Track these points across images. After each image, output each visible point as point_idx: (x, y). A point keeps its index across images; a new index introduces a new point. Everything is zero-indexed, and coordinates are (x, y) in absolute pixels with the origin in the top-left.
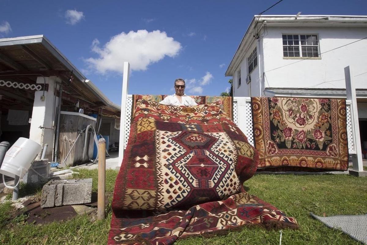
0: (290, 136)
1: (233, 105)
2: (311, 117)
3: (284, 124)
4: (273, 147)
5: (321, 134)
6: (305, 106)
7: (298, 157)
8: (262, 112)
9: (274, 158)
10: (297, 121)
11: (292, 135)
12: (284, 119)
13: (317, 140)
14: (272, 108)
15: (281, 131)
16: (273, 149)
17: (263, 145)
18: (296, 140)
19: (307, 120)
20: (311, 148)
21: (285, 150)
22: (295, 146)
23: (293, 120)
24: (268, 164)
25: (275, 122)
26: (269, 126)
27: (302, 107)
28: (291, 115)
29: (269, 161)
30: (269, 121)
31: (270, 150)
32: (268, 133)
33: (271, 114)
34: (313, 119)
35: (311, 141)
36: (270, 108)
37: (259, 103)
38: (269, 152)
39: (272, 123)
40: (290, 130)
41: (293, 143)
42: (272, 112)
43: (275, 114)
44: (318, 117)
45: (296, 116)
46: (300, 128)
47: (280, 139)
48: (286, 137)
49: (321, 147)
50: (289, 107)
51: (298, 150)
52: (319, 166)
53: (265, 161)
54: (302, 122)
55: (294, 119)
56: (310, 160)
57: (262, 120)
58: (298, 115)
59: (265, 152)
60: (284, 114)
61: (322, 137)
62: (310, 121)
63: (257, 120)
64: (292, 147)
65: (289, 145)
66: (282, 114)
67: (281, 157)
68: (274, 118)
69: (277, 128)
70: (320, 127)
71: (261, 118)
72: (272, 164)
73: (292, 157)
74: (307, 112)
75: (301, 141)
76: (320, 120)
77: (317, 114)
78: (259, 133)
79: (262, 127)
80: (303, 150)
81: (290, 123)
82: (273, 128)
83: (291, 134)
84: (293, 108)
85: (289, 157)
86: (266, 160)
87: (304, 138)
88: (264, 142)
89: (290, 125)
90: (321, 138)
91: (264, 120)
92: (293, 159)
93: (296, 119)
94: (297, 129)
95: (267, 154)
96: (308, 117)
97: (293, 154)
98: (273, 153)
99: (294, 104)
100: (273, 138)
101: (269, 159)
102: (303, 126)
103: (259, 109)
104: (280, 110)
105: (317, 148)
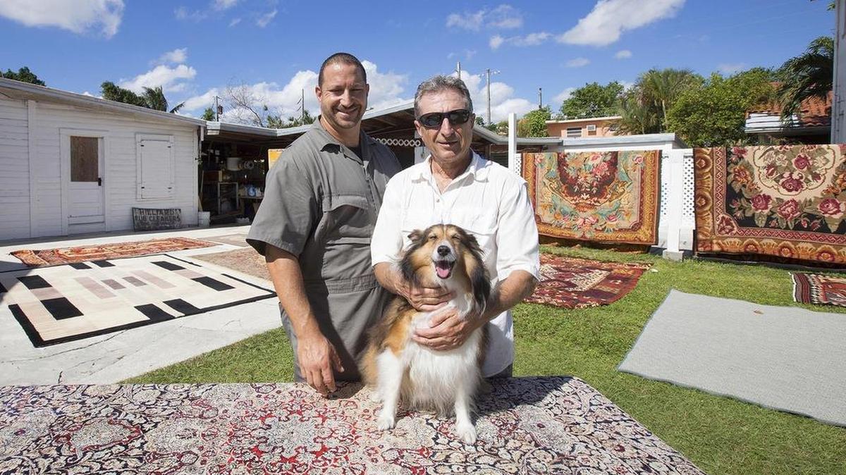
0: (766, 208)
1: (660, 162)
2: (816, 177)
3: (754, 189)
4: (728, 223)
5: (838, 206)
6: (806, 158)
7: (779, 241)
8: (711, 172)
9: (728, 240)
10: (783, 185)
11: (770, 207)
12: (756, 180)
13: (826, 215)
14: (732, 165)
15: (748, 200)
16: (729, 227)
17: (710, 221)
18: (778, 215)
19: (808, 181)
20: (809, 229)
21: (751, 229)
22: (773, 223)
23: (774, 183)
24: (716, 248)
25: (737, 187)
26: (724, 192)
27: (797, 161)
28: (771, 174)
29: (719, 244)
30: (724, 185)
31: (723, 229)
32: (721, 203)
33: (728, 174)
34: (820, 182)
35: (811, 217)
36: (728, 165)
37: (708, 157)
38: (720, 232)
39: (729, 188)
40: (767, 198)
41: (769, 218)
42: (732, 171)
43: (738, 173)
44: (835, 178)
45: (782, 176)
46: (787, 196)
47: (744, 212)
48: (757, 209)
49: (833, 228)
50: (769, 162)
51: (779, 231)
52: (826, 258)
53: (712, 243)
54: (797, 185)
55: (778, 182)
56: (806, 248)
57: (711, 183)
58: (787, 175)
59: (713, 231)
60: (756, 173)
61: (839, 211)
62: (814, 184)
63: (703, 183)
64: (767, 225)
65: (761, 222)
66: (752, 174)
67: (743, 239)
68: (735, 180)
69: (740, 195)
70: (836, 195)
71: (709, 181)
72: (725, 249)
73: (765, 241)
74: (809, 169)
75: (786, 216)
76: (838, 181)
77: (832, 172)
78: (704, 202)
79: (712, 194)
80: (788, 232)
81: (767, 187)
82: (732, 195)
83: (767, 205)
84: (778, 163)
85: (759, 239)
86: (715, 241)
87: (793, 212)
88: (713, 215)
89: (765, 191)
90: (835, 213)
91: (716, 184)
92: (769, 244)
93: (782, 181)
94: (782, 197)
95: (717, 233)
96: (810, 177)
97: (768, 236)
98: (727, 233)
99: (780, 156)
100: (729, 211)
101: (720, 241)
102: (794, 193)
103: (707, 166)
104: (748, 167)
105: (824, 229)
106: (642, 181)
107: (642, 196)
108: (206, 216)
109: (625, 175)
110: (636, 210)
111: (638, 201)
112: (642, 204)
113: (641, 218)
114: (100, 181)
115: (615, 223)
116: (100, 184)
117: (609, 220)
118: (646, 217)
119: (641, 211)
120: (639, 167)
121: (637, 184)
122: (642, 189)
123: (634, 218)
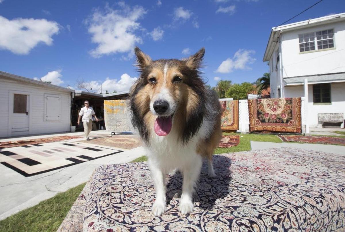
0: (268, 117)
1: (238, 104)
2: (280, 107)
3: (265, 112)
4: (258, 122)
5: (285, 115)
6: (277, 102)
7: (272, 126)
8: (253, 106)
9: (259, 127)
10: (272, 110)
11: (269, 116)
12: (265, 109)
13: (283, 118)
14: (258, 104)
15: (263, 115)
16: (259, 123)
17: (253, 121)
18: (271, 119)
19: (278, 108)
20: (279, 122)
21: (264, 123)
22: (270, 121)
23: (269, 109)
24: (256, 129)
25: (260, 111)
26: (257, 112)
27: (275, 103)
28: (268, 107)
29: (256, 128)
30: (256, 110)
31: (257, 123)
32: (256, 116)
33: (257, 107)
34: (280, 109)
35: (279, 119)
36: (257, 104)
37: (252, 102)
38: (256, 124)
39: (258, 111)
40: (268, 114)
41: (269, 120)
42: (258, 106)
43: (260, 107)
44: (284, 107)
45: (271, 107)
46: (273, 113)
47: (262, 118)
48: (265, 117)
49: (285, 121)
50: (268, 103)
51: (272, 123)
52: (284, 130)
53: (254, 128)
54: (275, 110)
55: (270, 109)
56: (278, 128)
57: (253, 110)
58: (272, 107)
59: (254, 125)
60: (265, 107)
61: (286, 117)
62: (279, 109)
63: (251, 110)
64: (268, 122)
65: (267, 121)
66: (264, 107)
67: (262, 126)
68: (259, 109)
69: (261, 113)
70: (285, 112)
72: (258, 130)
73: (268, 127)
74: (278, 105)
75: (273, 119)
76: (285, 108)
77: (283, 106)
78: (251, 116)
79: (253, 113)
80: (274, 123)
81: (268, 110)
82: (259, 113)
83: (268, 116)
84: (270, 104)
85: (267, 126)
86: (255, 127)
87: (275, 117)
88: (254, 119)
89: (267, 112)
90: (285, 117)
91: (254, 110)
92: (269, 127)
93: (271, 109)
94: (272, 113)
95: (255, 125)
96: (278, 107)
97: (269, 125)
98: (258, 125)
99: (270, 101)
100: (258, 118)
101: (256, 127)
102: (275, 112)
103: (251, 105)
104: (262, 105)
105: (283, 122)
106: (234, 110)
107: (234, 115)
108: (74, 128)
109: (228, 109)
110: (232, 119)
111: (232, 117)
112: (234, 117)
113: (234, 121)
114: (27, 113)
115: (226, 123)
116: (27, 114)
117: (224, 122)
118: (235, 121)
119: (234, 119)
120: (232, 105)
121: (232, 111)
122: (234, 112)
123: (232, 122)
